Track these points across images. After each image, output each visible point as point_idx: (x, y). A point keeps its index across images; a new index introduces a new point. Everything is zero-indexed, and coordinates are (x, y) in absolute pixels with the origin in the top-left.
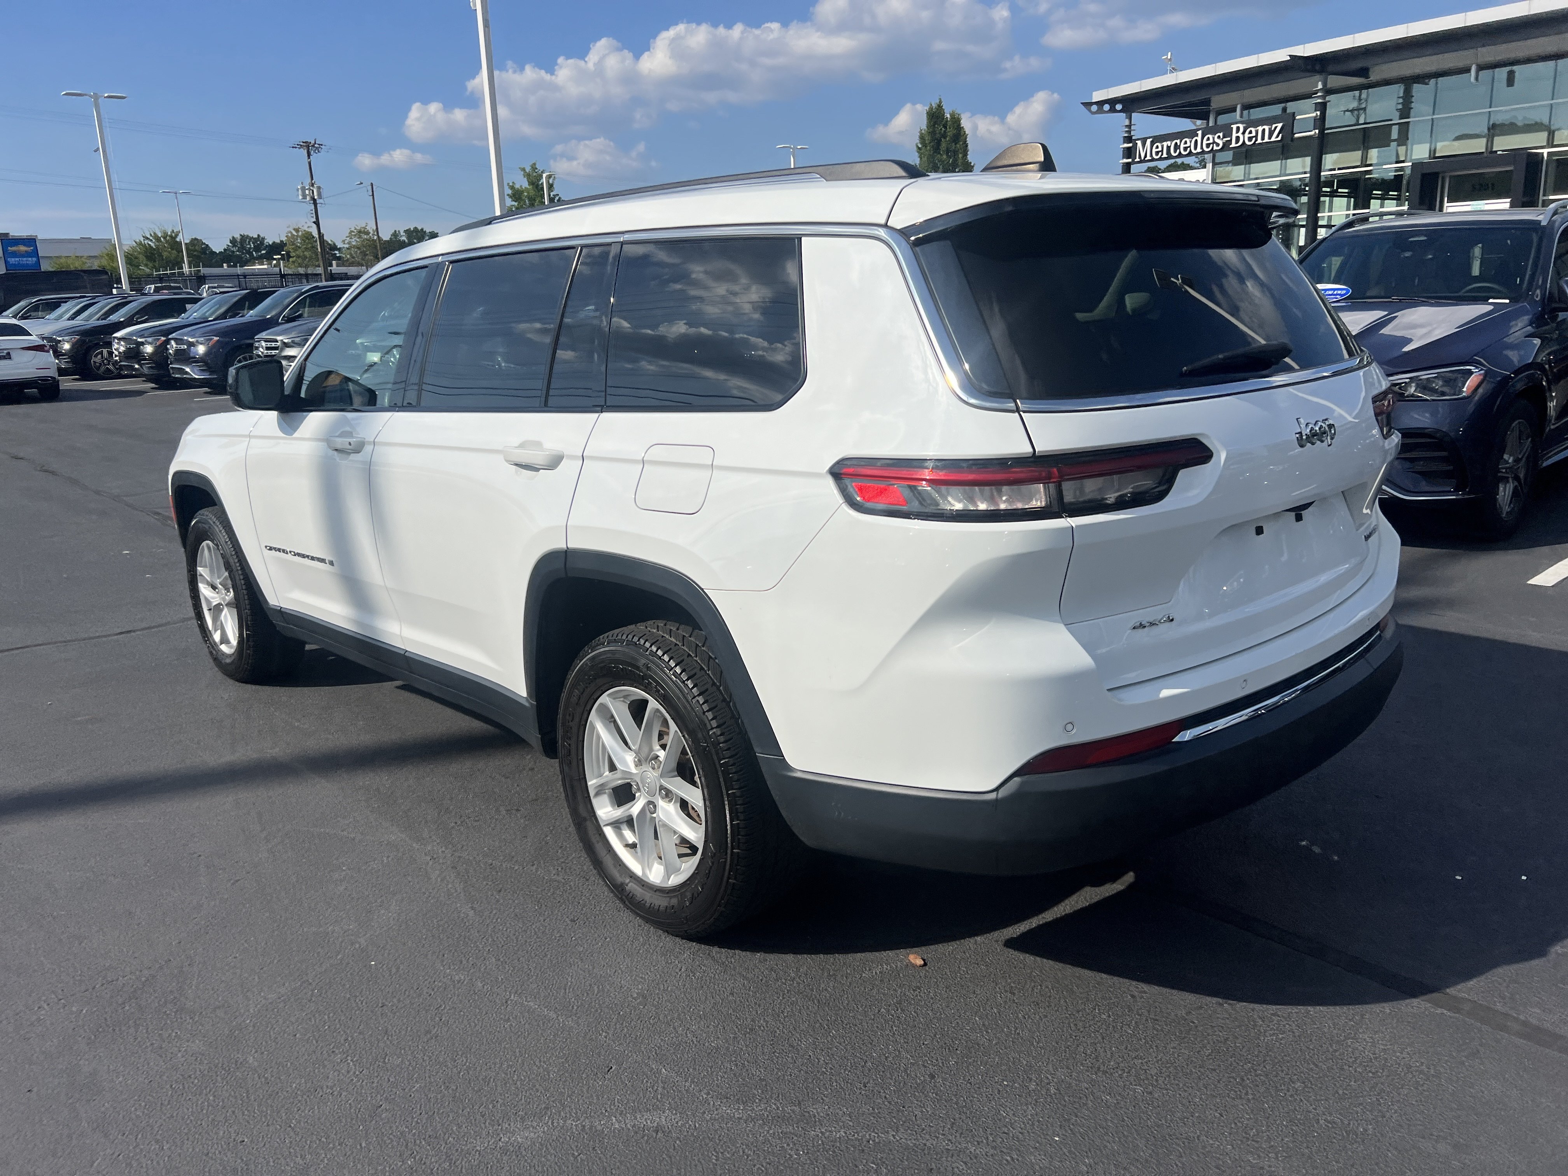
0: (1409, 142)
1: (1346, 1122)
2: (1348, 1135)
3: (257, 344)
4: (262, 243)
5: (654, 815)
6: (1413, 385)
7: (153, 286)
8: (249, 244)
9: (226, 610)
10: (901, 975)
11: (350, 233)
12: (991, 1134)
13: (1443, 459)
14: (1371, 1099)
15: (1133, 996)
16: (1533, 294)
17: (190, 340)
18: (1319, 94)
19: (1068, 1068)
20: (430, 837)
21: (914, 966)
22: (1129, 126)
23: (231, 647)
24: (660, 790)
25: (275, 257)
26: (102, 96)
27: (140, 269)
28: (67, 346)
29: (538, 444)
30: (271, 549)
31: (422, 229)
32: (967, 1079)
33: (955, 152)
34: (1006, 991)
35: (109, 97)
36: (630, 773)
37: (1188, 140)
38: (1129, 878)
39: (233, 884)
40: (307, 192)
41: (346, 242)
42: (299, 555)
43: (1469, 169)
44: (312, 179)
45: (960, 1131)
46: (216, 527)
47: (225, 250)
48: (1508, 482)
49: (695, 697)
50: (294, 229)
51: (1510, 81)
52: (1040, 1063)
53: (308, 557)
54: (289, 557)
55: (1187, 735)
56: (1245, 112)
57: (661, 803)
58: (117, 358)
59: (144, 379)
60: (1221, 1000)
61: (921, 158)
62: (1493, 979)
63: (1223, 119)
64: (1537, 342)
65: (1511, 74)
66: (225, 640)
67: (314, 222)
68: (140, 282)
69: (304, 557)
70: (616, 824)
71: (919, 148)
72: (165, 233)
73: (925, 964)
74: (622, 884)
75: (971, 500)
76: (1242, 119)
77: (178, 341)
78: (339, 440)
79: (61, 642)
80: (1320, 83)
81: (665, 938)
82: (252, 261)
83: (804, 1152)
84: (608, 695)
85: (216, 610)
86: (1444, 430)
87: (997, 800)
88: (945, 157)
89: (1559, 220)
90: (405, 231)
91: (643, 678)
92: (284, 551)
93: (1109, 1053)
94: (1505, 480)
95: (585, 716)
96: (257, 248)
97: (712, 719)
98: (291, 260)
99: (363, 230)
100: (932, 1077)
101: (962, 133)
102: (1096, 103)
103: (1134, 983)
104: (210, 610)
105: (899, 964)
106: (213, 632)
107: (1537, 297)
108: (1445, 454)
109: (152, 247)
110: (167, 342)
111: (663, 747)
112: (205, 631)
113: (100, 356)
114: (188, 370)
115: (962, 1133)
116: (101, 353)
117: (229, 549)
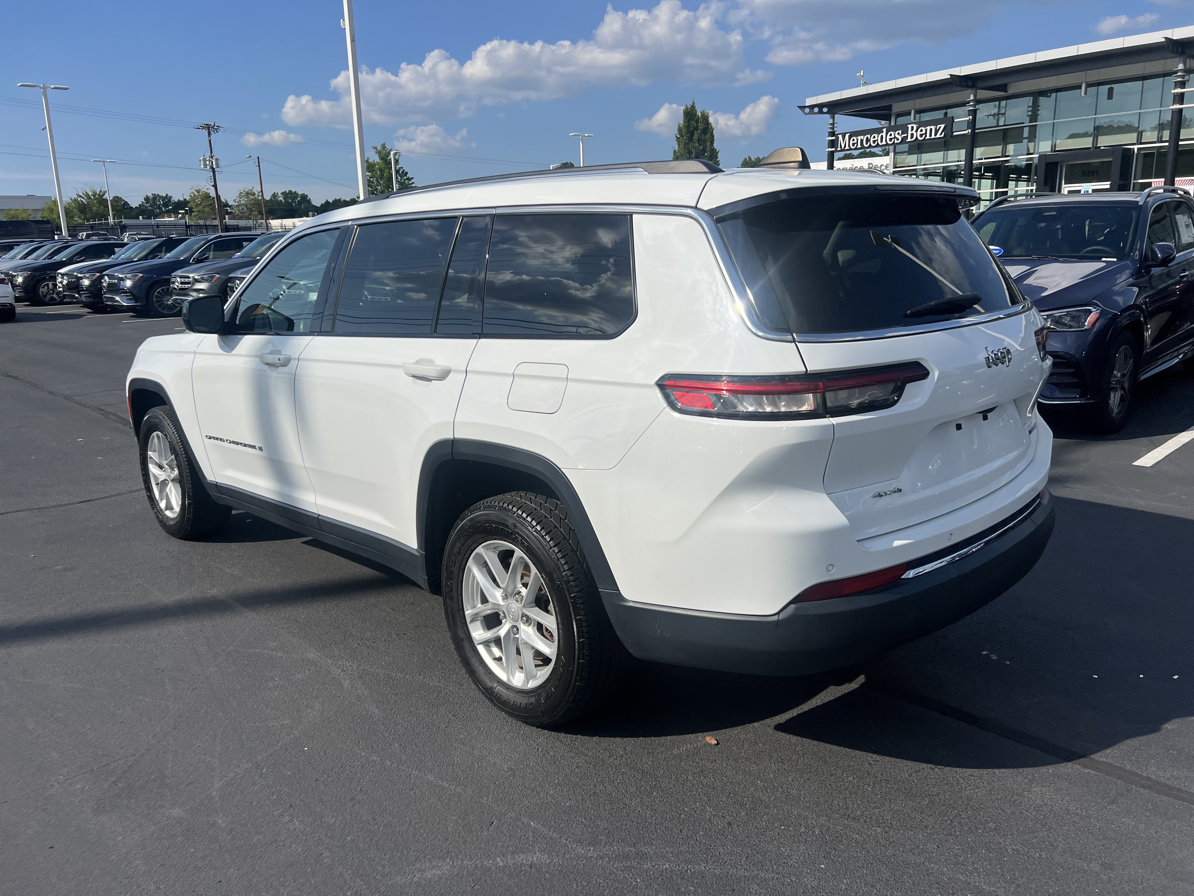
0: (1037, 139)
1: (1027, 850)
2: (1028, 859)
3: (173, 280)
4: (170, 201)
5: (517, 636)
6: (1049, 320)
7: (85, 233)
8: (159, 201)
9: (170, 484)
10: (701, 752)
11: (240, 194)
12: (775, 864)
13: (1071, 374)
14: (1043, 833)
15: (870, 764)
16: (1133, 255)
17: (120, 276)
18: (971, 104)
19: (827, 816)
20: (340, 655)
21: (710, 745)
22: (833, 124)
23: (174, 513)
24: (522, 617)
25: (180, 211)
26: (49, 87)
27: (74, 220)
28: (20, 280)
29: (431, 362)
30: (210, 438)
31: (295, 192)
32: (755, 825)
33: (705, 141)
34: (779, 762)
35: (54, 88)
36: (499, 605)
37: (876, 135)
38: (861, 679)
39: (192, 691)
40: (208, 163)
41: (237, 201)
42: (234, 442)
43: (1080, 160)
44: (212, 153)
45: (753, 863)
46: (165, 422)
47: (140, 205)
48: (1117, 391)
49: (551, 548)
50: (196, 191)
51: (1110, 96)
52: (807, 813)
53: (241, 444)
54: (226, 444)
55: (911, 574)
56: (918, 116)
57: (523, 627)
58: (61, 289)
59: (82, 305)
60: (933, 766)
61: (679, 146)
62: (1123, 748)
63: (901, 120)
64: (1136, 289)
65: (1111, 91)
66: (169, 507)
67: (213, 186)
68: (75, 230)
69: (238, 444)
70: (486, 643)
71: (678, 138)
72: (94, 192)
73: (718, 744)
74: (491, 688)
75: (760, 404)
76: (915, 121)
77: (111, 277)
78: (270, 356)
79: (36, 509)
80: (972, 96)
81: (525, 727)
82: (161, 214)
83: (640, 880)
84: (483, 547)
85: (163, 485)
86: (1071, 353)
87: (778, 621)
88: (697, 144)
89: (1151, 201)
90: (282, 193)
91: (511, 534)
92: (221, 440)
93: (856, 805)
94: (1115, 389)
95: (464, 563)
96: (166, 205)
97: (564, 564)
98: (193, 214)
99: (250, 192)
100: (729, 824)
101: (710, 127)
102: (809, 107)
103: (870, 755)
104: (158, 484)
105: (699, 744)
106: (159, 501)
107: (1136, 257)
108: (1072, 370)
109: (84, 204)
110: (102, 277)
111: (525, 585)
112: (153, 500)
113: (46, 287)
114: (117, 298)
115: (754, 864)
116: (48, 285)
117: (175, 437)
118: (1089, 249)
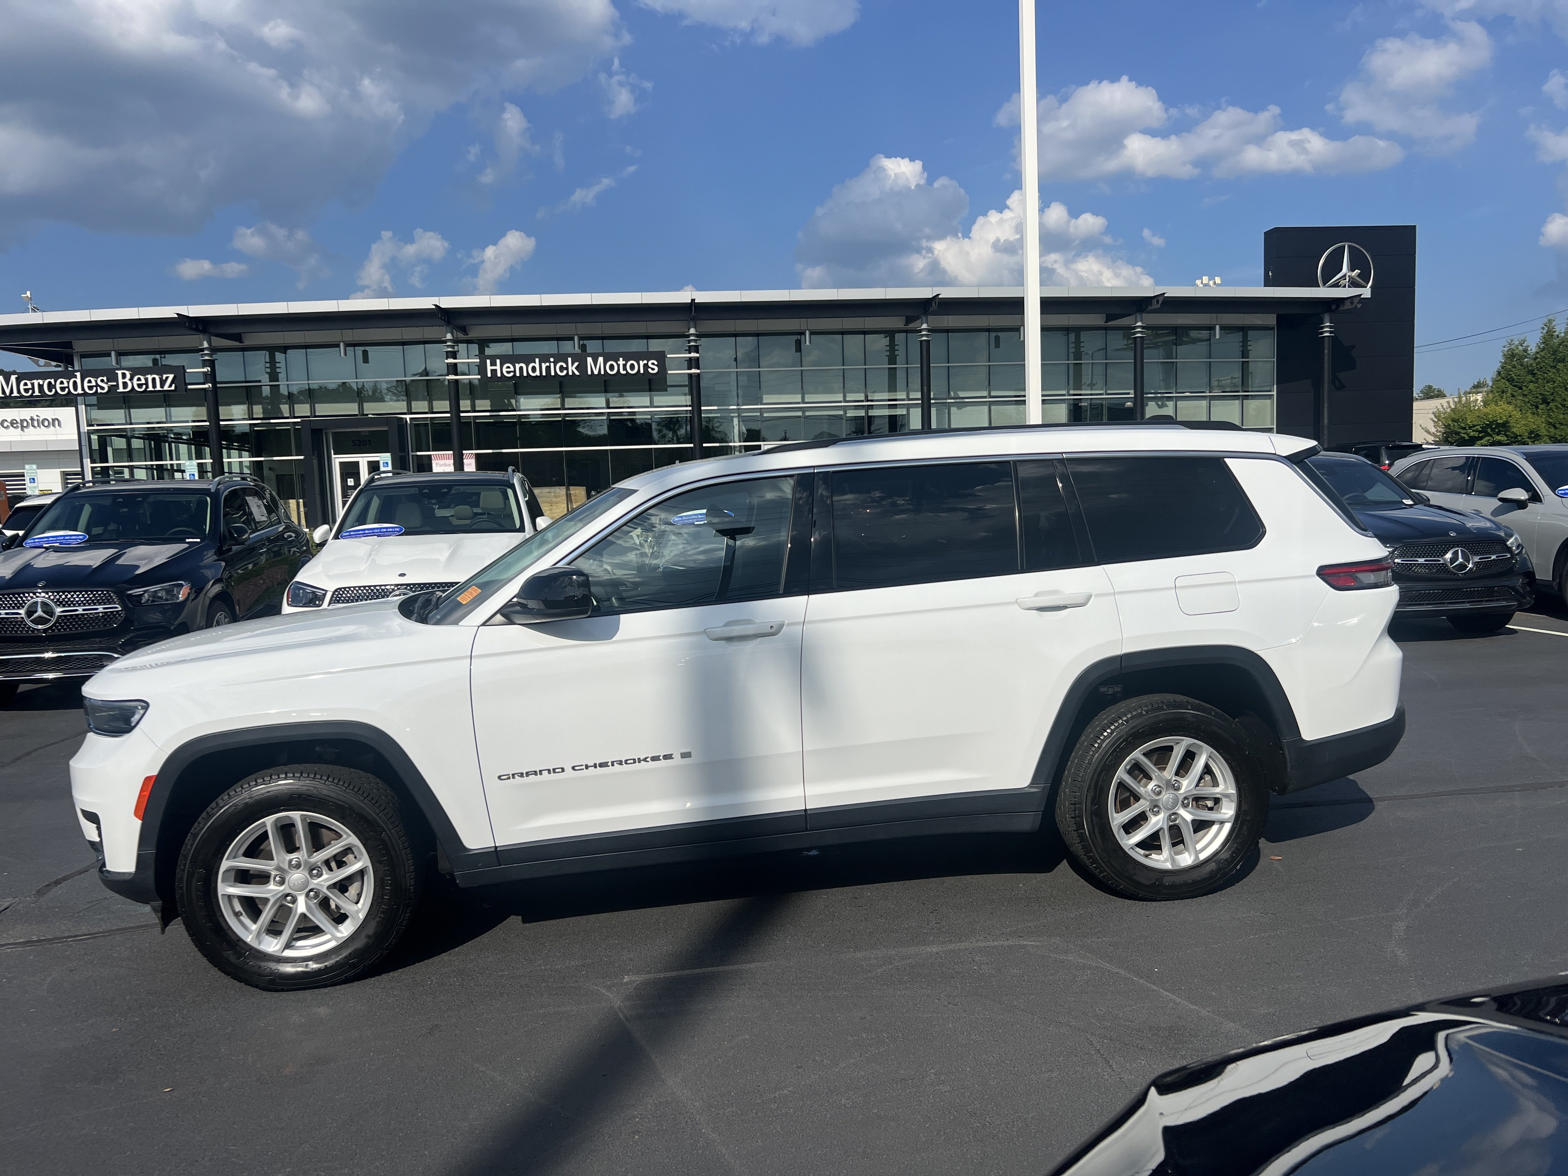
18: (206, 352)
30: (513, 776)
37: (65, 381)
42: (597, 765)
43: (352, 427)
51: (366, 359)
53: (622, 762)
54: (566, 774)
56: (131, 359)
63: (98, 363)
65: (365, 353)
69: (611, 765)
80: (205, 342)
89: (223, 488)
92: (552, 771)
118: (172, 531)
